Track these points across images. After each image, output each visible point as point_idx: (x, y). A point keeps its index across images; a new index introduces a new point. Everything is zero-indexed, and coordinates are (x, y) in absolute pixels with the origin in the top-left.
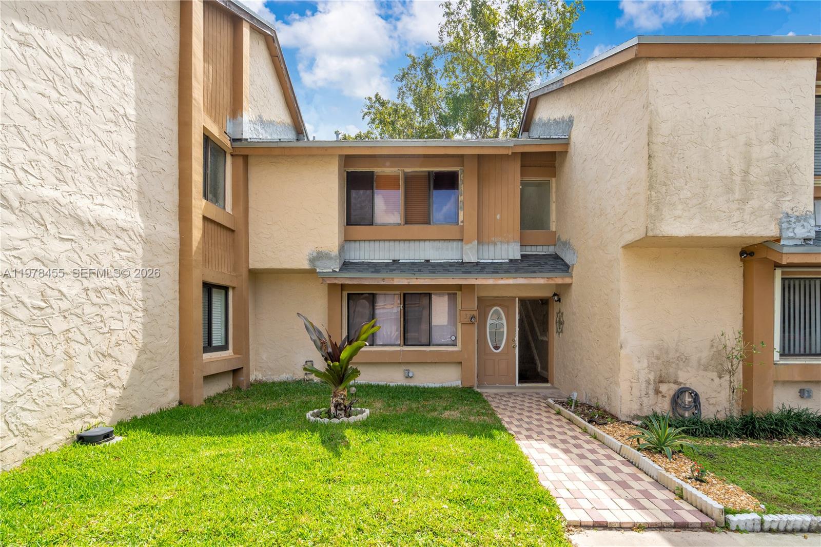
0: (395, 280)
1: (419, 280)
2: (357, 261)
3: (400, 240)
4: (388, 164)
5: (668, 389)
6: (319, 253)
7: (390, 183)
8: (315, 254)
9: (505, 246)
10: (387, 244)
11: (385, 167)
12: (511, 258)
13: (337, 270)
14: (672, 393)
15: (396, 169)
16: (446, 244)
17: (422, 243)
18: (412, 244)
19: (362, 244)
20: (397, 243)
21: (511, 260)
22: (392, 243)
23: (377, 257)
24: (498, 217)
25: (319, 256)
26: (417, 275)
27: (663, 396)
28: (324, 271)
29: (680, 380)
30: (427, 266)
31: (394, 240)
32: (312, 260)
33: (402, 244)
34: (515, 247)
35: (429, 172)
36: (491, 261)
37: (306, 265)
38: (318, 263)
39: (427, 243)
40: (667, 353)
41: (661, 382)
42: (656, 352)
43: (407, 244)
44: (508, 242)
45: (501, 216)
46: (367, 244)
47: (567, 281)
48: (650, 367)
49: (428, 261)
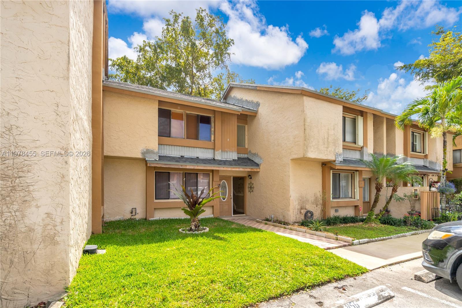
2: (163, 155)
3: (184, 146)
4: (179, 108)
5: (304, 211)
6: (147, 150)
7: (179, 117)
8: (145, 150)
9: (231, 153)
10: (178, 147)
11: (177, 109)
12: (234, 159)
13: (158, 160)
14: (304, 213)
15: (182, 111)
16: (206, 150)
17: (195, 149)
18: (190, 148)
19: (165, 146)
20: (183, 148)
21: (233, 160)
22: (181, 148)
23: (173, 154)
24: (228, 140)
25: (148, 152)
26: (198, 165)
27: (302, 214)
28: (151, 160)
29: (307, 208)
30: (197, 160)
31: (182, 146)
32: (143, 153)
33: (186, 148)
34: (235, 154)
35: (198, 115)
36: (225, 159)
37: (140, 156)
38: (147, 155)
39: (197, 149)
40: (303, 199)
41: (302, 209)
42: (300, 198)
43: (188, 148)
44: (232, 152)
45: (229, 140)
46: (168, 146)
47: (258, 170)
49: (198, 158)
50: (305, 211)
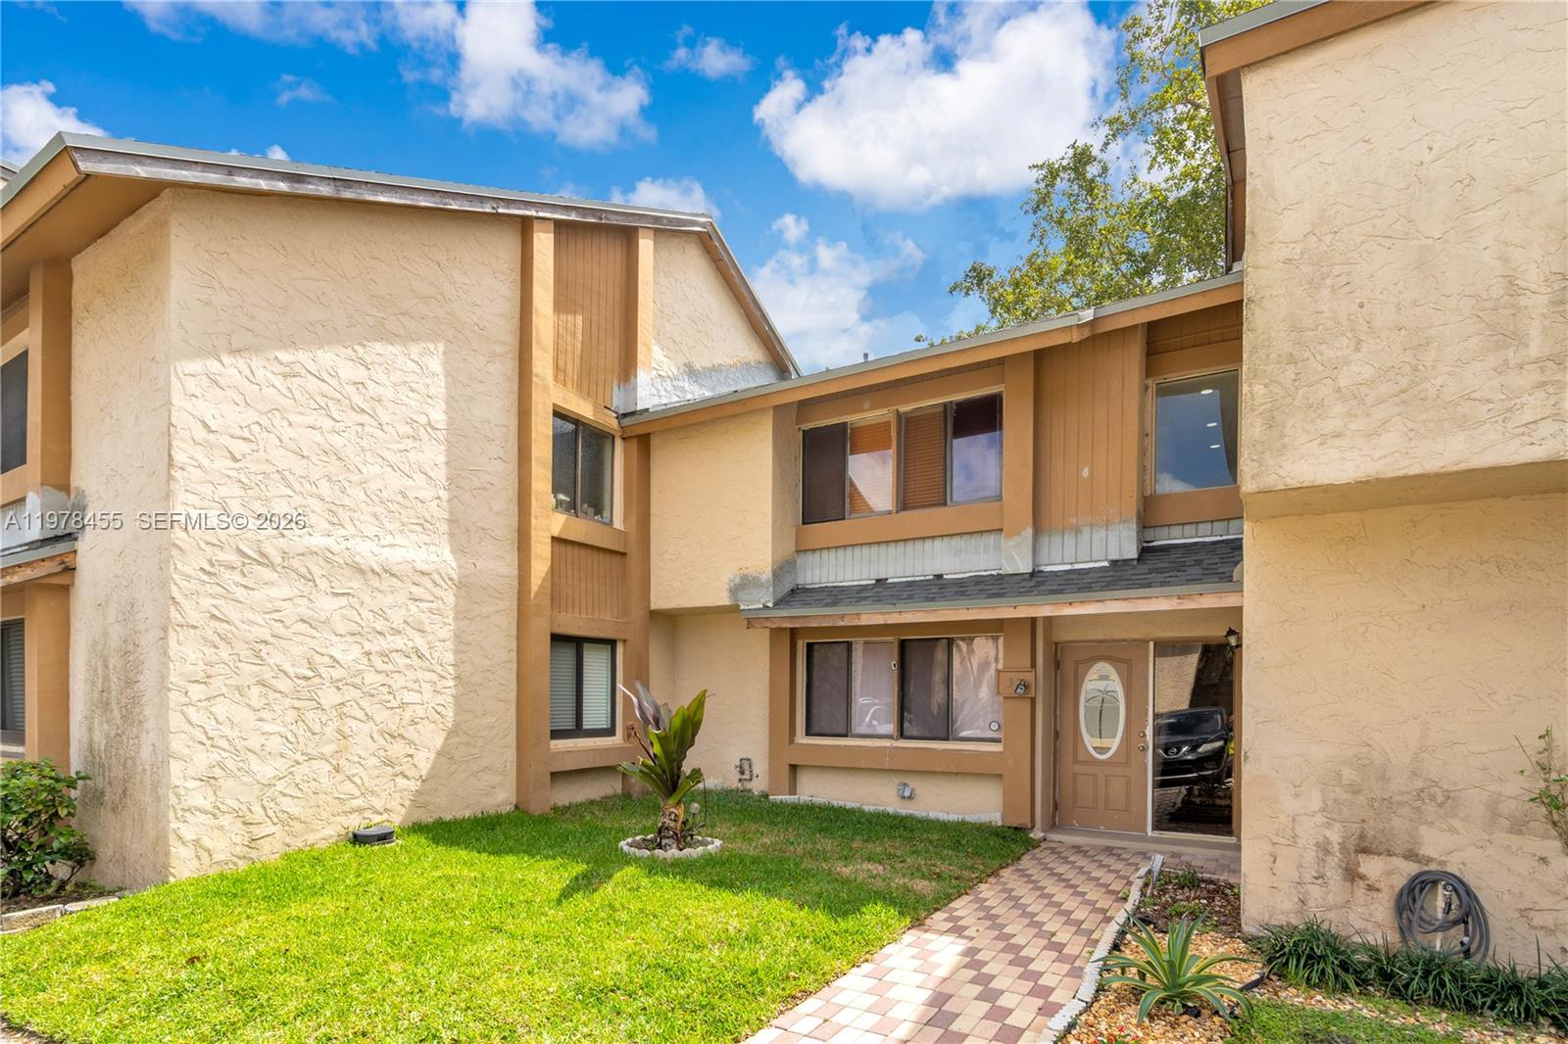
0: (863, 617)
1: (904, 615)
2: (817, 586)
3: (887, 542)
4: (867, 405)
5: (1389, 873)
6: (744, 578)
7: (870, 439)
8: (738, 580)
9: (1099, 534)
10: (866, 550)
11: (862, 410)
12: (1115, 557)
13: (770, 605)
14: (1400, 882)
15: (884, 411)
16: (974, 540)
17: (928, 544)
18: (910, 546)
19: (825, 554)
20: (883, 548)
21: (1114, 563)
22: (874, 549)
23: (849, 576)
24: (1086, 473)
25: (744, 584)
27: (1370, 888)
28: (750, 607)
29: (1427, 850)
30: (937, 587)
31: (879, 543)
32: (734, 591)
33: (892, 548)
34: (1125, 533)
35: (945, 405)
36: (1068, 567)
37: (725, 600)
38: (742, 595)
39: (938, 542)
40: (1384, 778)
41: (1365, 851)
42: (1348, 775)
43: (901, 547)
44: (1107, 525)
45: (1091, 473)
46: (832, 553)
47: (1230, 601)
48: (1330, 811)
49: (939, 577)
50: (1413, 868)
